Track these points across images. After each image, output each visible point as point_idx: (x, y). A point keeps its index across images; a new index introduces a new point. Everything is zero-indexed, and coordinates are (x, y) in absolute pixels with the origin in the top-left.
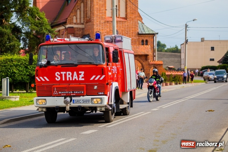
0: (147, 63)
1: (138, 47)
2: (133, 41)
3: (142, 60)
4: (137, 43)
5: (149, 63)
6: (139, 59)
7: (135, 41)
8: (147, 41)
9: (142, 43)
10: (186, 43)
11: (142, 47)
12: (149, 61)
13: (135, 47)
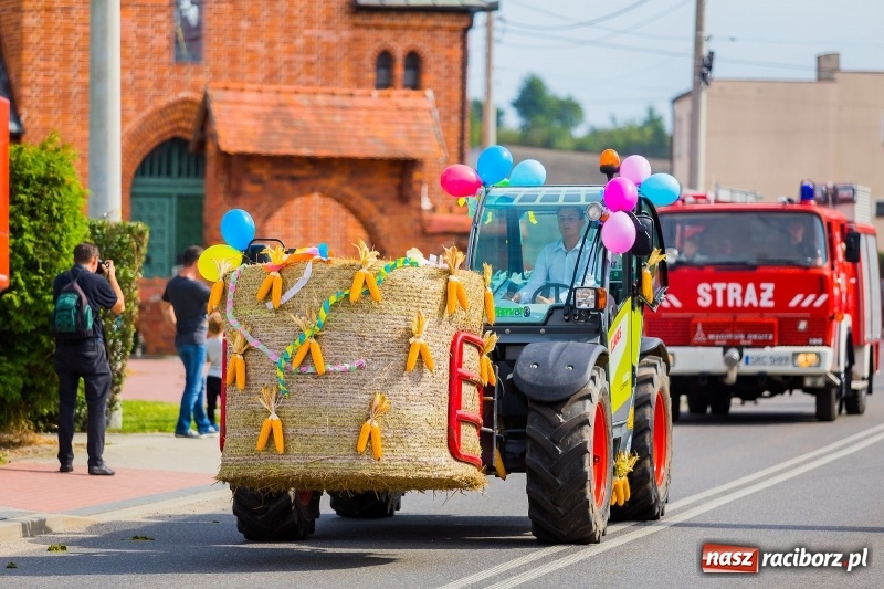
0: (407, 220)
1: (347, 102)
2: (313, 58)
3: (373, 199)
4: (344, 73)
5: (420, 220)
6: (348, 190)
7: (329, 59)
8: (414, 61)
9: (383, 72)
10: (703, 76)
11: (369, 102)
12: (420, 210)
13: (321, 100)
